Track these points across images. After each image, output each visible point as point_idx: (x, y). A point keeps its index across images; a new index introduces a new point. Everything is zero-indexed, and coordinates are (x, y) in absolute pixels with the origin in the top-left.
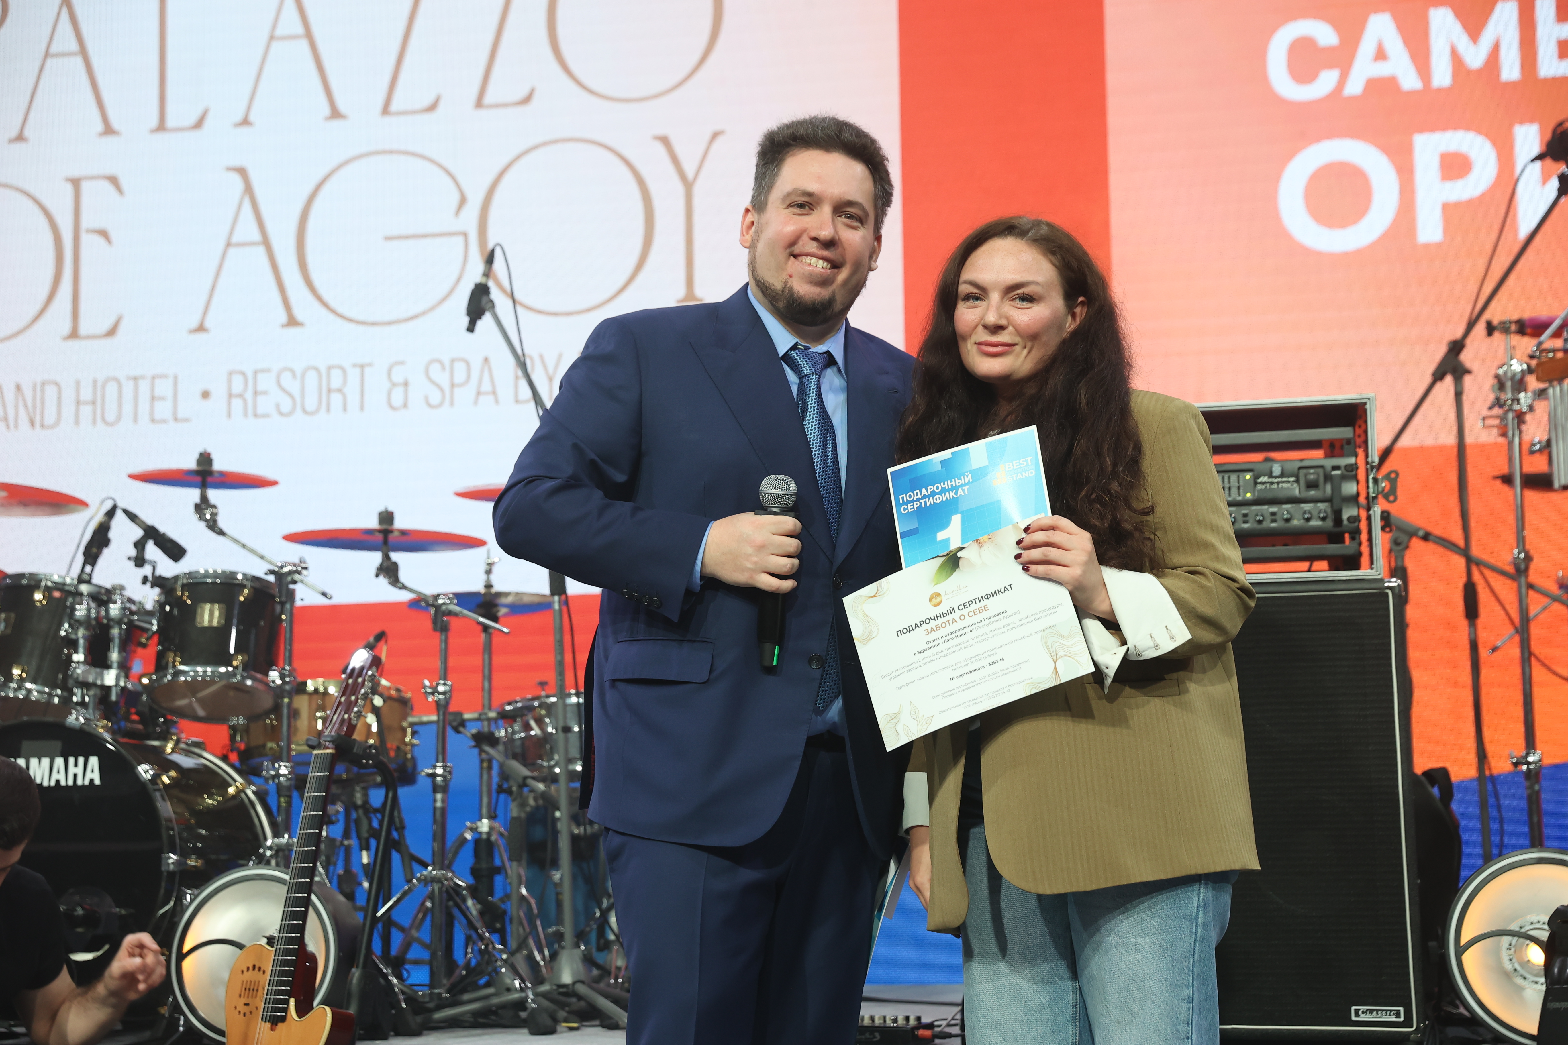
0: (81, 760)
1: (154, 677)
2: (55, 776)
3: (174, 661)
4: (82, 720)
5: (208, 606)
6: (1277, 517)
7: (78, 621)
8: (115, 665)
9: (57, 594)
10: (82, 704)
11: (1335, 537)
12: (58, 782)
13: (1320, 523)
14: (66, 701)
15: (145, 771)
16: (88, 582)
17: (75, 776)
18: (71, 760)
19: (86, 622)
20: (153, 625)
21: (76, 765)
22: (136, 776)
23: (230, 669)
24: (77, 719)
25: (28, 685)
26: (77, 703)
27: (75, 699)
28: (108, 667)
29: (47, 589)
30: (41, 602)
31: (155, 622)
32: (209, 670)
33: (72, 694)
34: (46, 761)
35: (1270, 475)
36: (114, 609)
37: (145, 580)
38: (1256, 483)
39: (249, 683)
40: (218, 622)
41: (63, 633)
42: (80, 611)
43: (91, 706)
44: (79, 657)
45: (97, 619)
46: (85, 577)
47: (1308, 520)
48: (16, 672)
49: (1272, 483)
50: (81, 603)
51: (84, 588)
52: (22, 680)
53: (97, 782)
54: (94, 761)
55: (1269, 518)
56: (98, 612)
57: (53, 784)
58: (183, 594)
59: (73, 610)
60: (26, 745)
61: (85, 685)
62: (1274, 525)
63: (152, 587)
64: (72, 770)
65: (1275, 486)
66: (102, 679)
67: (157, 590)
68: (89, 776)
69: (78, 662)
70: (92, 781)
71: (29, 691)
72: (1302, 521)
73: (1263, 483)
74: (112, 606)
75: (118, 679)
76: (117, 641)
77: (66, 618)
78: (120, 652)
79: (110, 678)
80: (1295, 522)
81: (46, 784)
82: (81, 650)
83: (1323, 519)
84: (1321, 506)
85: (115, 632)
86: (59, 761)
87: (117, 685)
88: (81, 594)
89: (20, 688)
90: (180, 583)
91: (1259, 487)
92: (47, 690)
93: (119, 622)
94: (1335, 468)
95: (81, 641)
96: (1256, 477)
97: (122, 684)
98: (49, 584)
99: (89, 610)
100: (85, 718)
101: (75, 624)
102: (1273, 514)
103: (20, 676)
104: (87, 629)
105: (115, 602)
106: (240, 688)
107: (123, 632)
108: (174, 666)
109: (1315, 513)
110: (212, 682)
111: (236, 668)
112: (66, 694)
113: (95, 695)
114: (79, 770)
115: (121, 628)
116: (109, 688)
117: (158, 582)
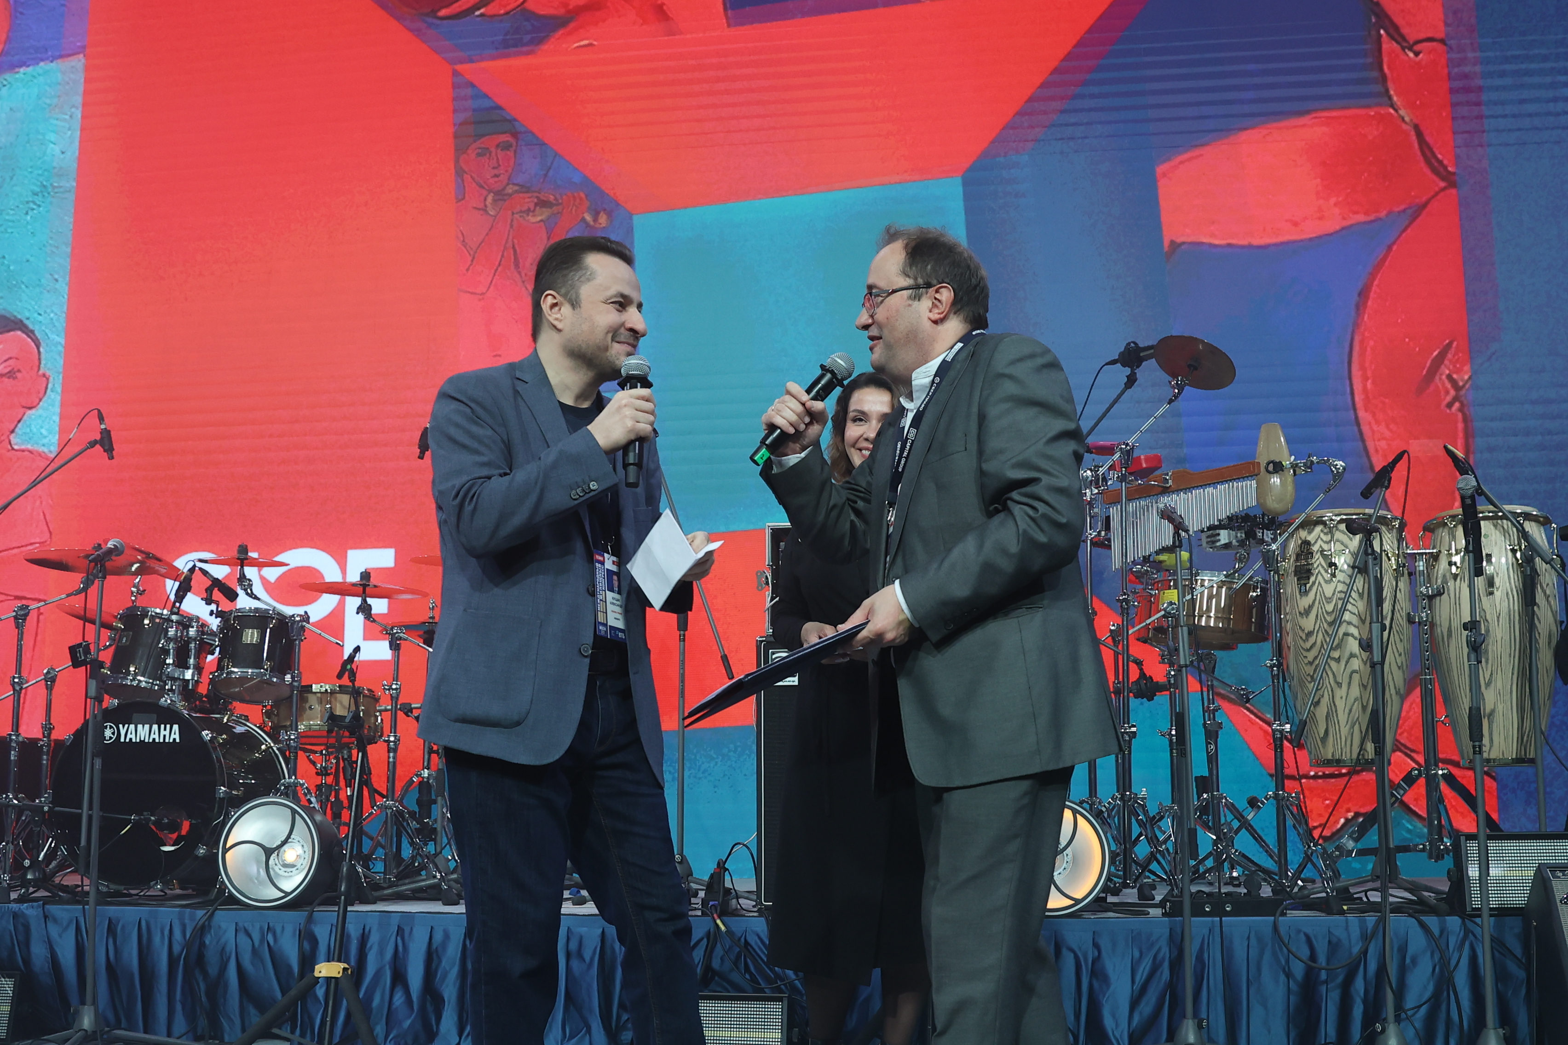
0: (168, 726)
1: (216, 674)
2: (152, 736)
3: (228, 666)
4: (169, 701)
5: (250, 631)
7: (169, 638)
8: (192, 666)
9: (157, 620)
10: (171, 690)
12: (154, 739)
14: (162, 688)
15: (206, 735)
16: (177, 614)
17: (165, 736)
18: (162, 726)
19: (175, 639)
20: (215, 641)
21: (165, 729)
22: (201, 738)
23: (262, 670)
24: (166, 701)
25: (139, 678)
26: (168, 690)
27: (167, 687)
28: (188, 668)
29: (152, 618)
30: (148, 625)
31: (217, 640)
32: (250, 671)
33: (166, 684)
34: (147, 727)
36: (192, 631)
37: (212, 613)
39: (275, 680)
40: (256, 641)
41: (160, 645)
42: (172, 632)
43: (176, 691)
44: (169, 661)
45: (181, 637)
46: (175, 610)
48: (132, 669)
50: (172, 628)
51: (174, 618)
52: (136, 674)
53: (178, 740)
54: (176, 727)
56: (182, 633)
57: (151, 740)
58: (234, 623)
59: (167, 631)
60: (135, 716)
61: (174, 679)
63: (216, 617)
64: (163, 732)
66: (184, 676)
67: (219, 619)
68: (173, 736)
69: (169, 664)
70: (174, 739)
71: (140, 681)
74: (190, 629)
75: (193, 675)
76: (193, 651)
77: (163, 636)
78: (194, 659)
79: (188, 675)
81: (147, 740)
82: (171, 657)
85: (192, 645)
86: (155, 727)
87: (192, 679)
88: (172, 621)
89: (134, 679)
90: (233, 615)
92: (151, 681)
93: (195, 640)
95: (171, 651)
97: (196, 679)
98: (153, 614)
99: (177, 631)
100: (171, 700)
101: (169, 640)
103: (135, 671)
104: (175, 644)
105: (193, 627)
106: (269, 683)
107: (197, 646)
108: (228, 668)
110: (252, 679)
111: (267, 670)
112: (161, 683)
113: (179, 685)
114: (167, 733)
115: (196, 644)
116: (188, 680)
117: (219, 614)
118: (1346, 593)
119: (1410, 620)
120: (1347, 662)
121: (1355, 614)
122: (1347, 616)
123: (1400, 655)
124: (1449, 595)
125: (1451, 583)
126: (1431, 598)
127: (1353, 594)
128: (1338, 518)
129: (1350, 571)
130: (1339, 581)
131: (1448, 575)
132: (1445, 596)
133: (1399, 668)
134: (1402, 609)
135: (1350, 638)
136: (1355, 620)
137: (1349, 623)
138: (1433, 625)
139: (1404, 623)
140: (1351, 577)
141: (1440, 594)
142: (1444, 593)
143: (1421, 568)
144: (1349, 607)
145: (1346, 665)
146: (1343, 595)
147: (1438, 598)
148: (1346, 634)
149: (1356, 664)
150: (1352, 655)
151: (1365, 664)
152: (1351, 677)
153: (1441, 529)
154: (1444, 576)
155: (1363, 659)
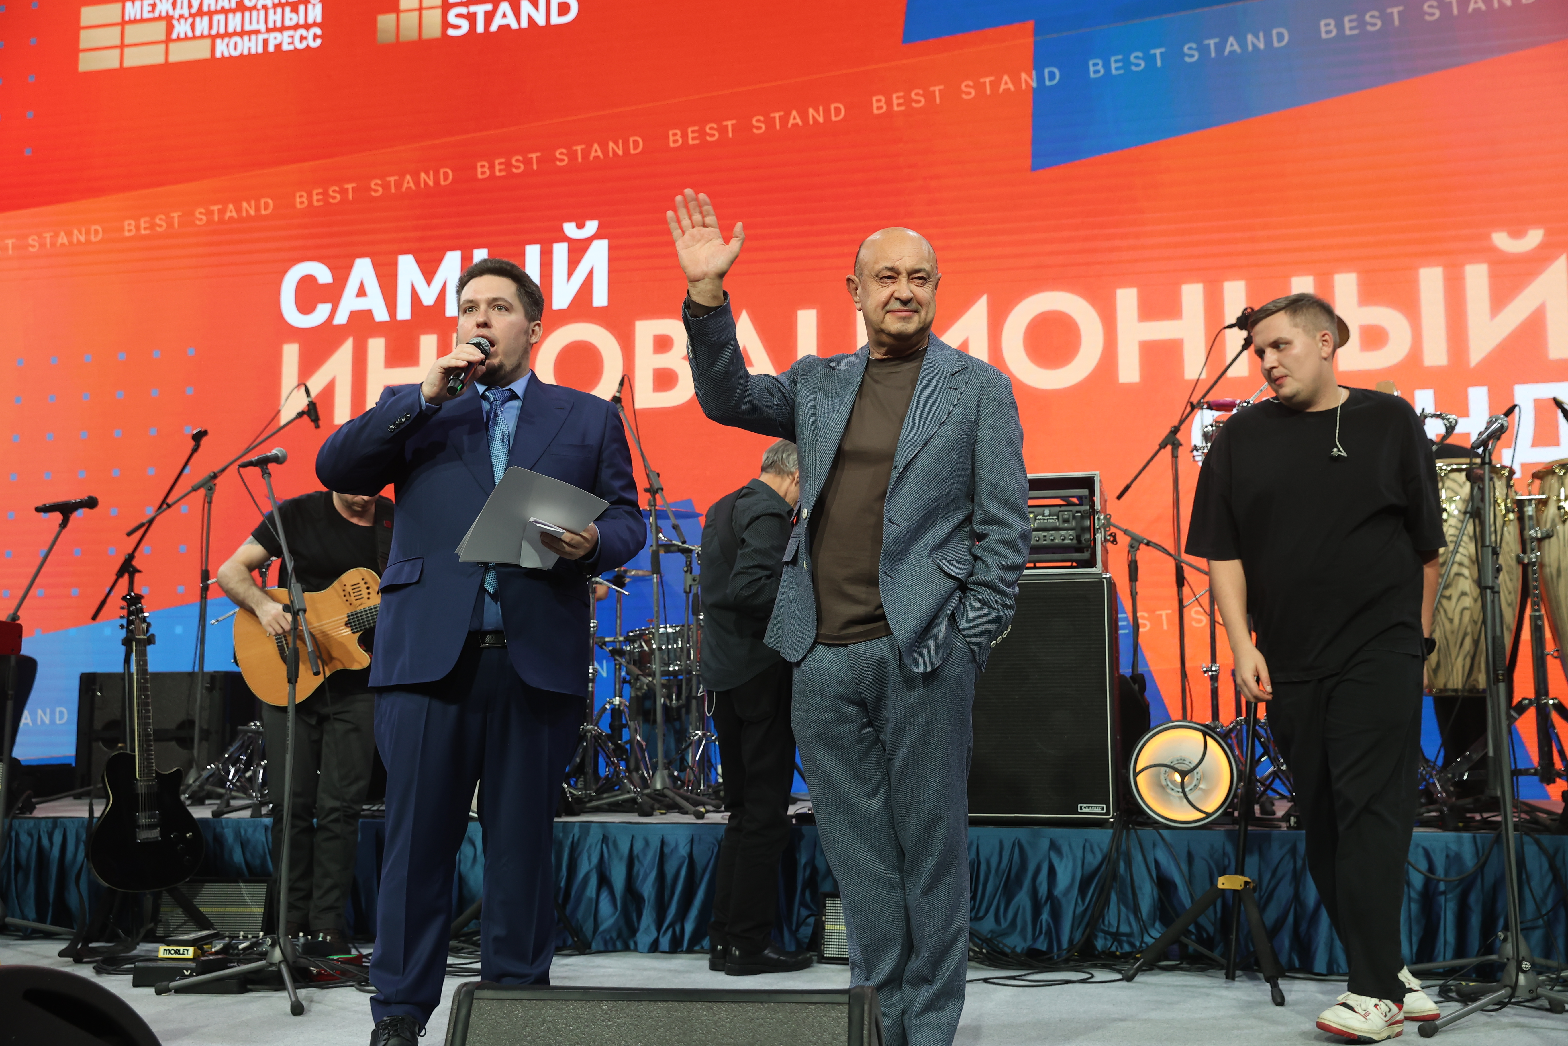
6: (1047, 538)
11: (1079, 549)
13: (1070, 542)
35: (1044, 515)
38: (1036, 519)
47: (1063, 540)
49: (1044, 519)
55: (1042, 538)
62: (1045, 542)
65: (1046, 521)
72: (1060, 541)
73: (1039, 519)
80: (1056, 541)
83: (1071, 540)
84: (1070, 532)
91: (1037, 521)
94: (1077, 512)
96: (1035, 516)
102: (1045, 536)
109: (1067, 536)
118: (1458, 537)
119: (1519, 560)
120: (1459, 599)
121: (1465, 556)
122: (1458, 558)
123: (1510, 593)
124: (1558, 537)
125: (1559, 527)
126: (1540, 540)
127: (1465, 538)
128: (1449, 468)
129: (1462, 517)
130: (1450, 526)
131: (1557, 520)
132: (1553, 540)
133: (1509, 605)
134: (1512, 550)
135: (1461, 579)
136: (1466, 561)
137: (1461, 564)
138: (1542, 566)
139: (1513, 563)
140: (1462, 522)
141: (1548, 536)
142: (1552, 536)
143: (1530, 513)
144: (1461, 549)
145: (1457, 602)
146: (1455, 539)
147: (1546, 542)
148: (1458, 574)
149: (1467, 602)
150: (1464, 594)
151: (1476, 600)
152: (1462, 614)
153: (1550, 477)
154: (1553, 521)
155: (1473, 598)
